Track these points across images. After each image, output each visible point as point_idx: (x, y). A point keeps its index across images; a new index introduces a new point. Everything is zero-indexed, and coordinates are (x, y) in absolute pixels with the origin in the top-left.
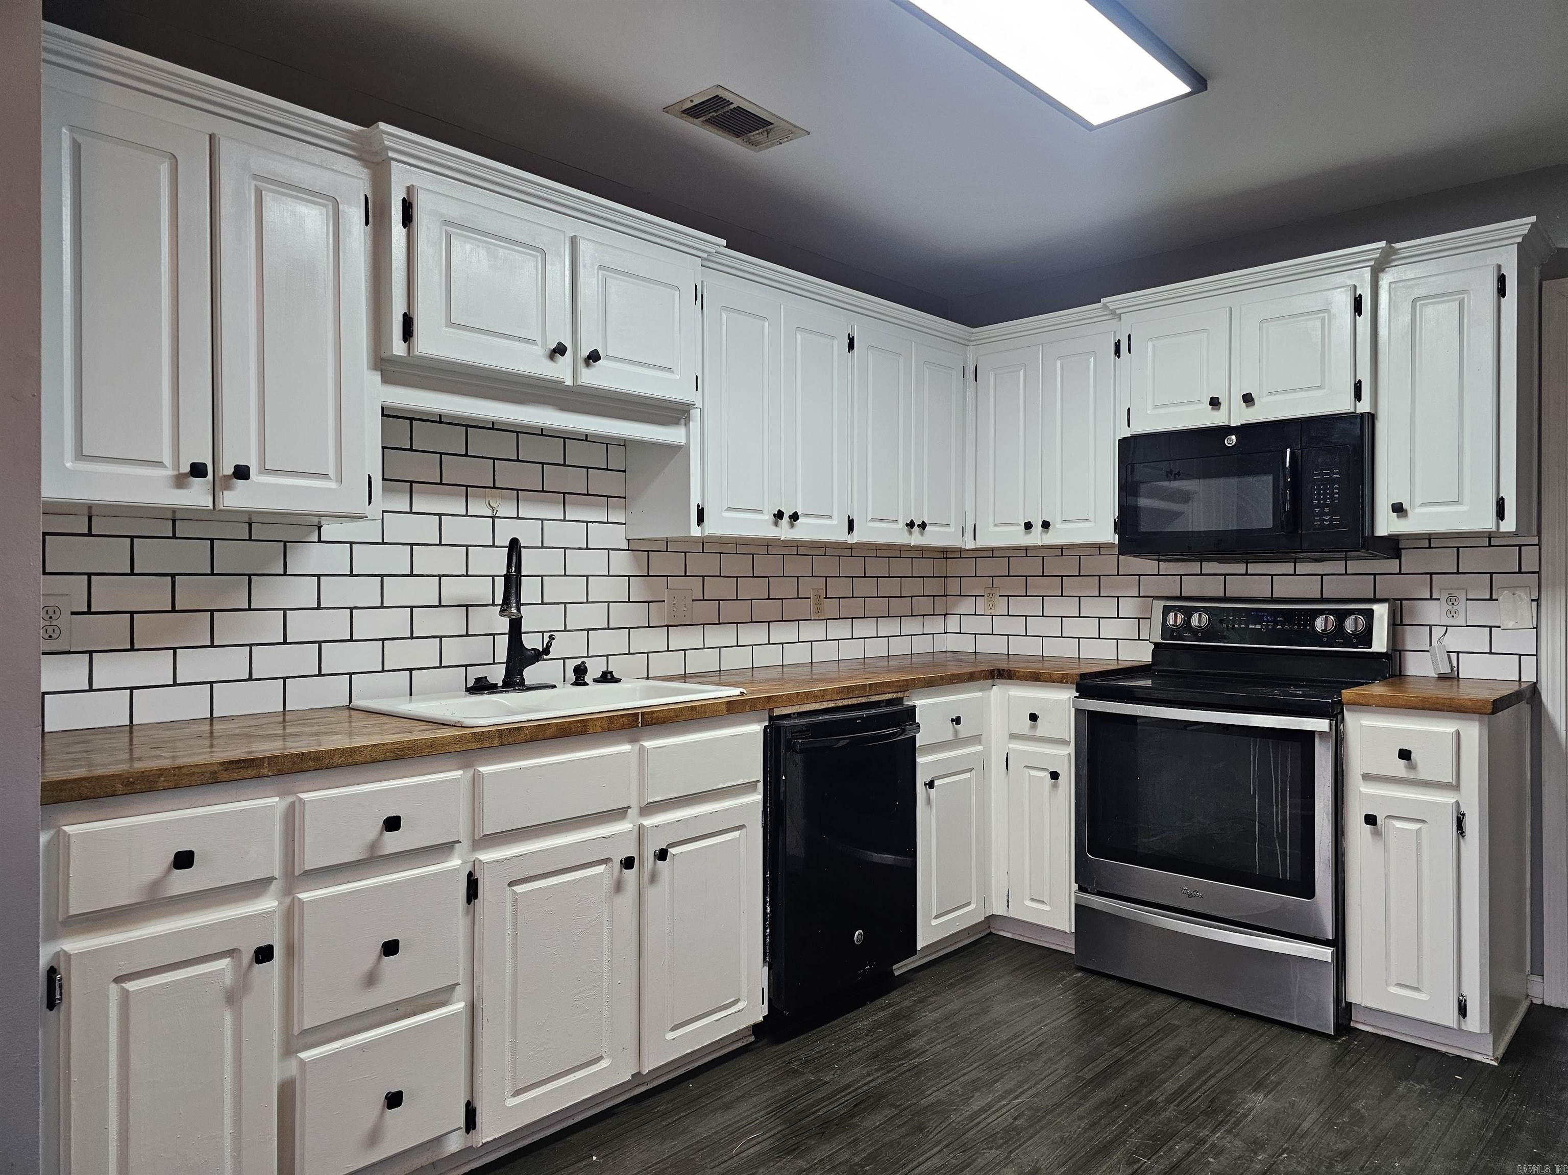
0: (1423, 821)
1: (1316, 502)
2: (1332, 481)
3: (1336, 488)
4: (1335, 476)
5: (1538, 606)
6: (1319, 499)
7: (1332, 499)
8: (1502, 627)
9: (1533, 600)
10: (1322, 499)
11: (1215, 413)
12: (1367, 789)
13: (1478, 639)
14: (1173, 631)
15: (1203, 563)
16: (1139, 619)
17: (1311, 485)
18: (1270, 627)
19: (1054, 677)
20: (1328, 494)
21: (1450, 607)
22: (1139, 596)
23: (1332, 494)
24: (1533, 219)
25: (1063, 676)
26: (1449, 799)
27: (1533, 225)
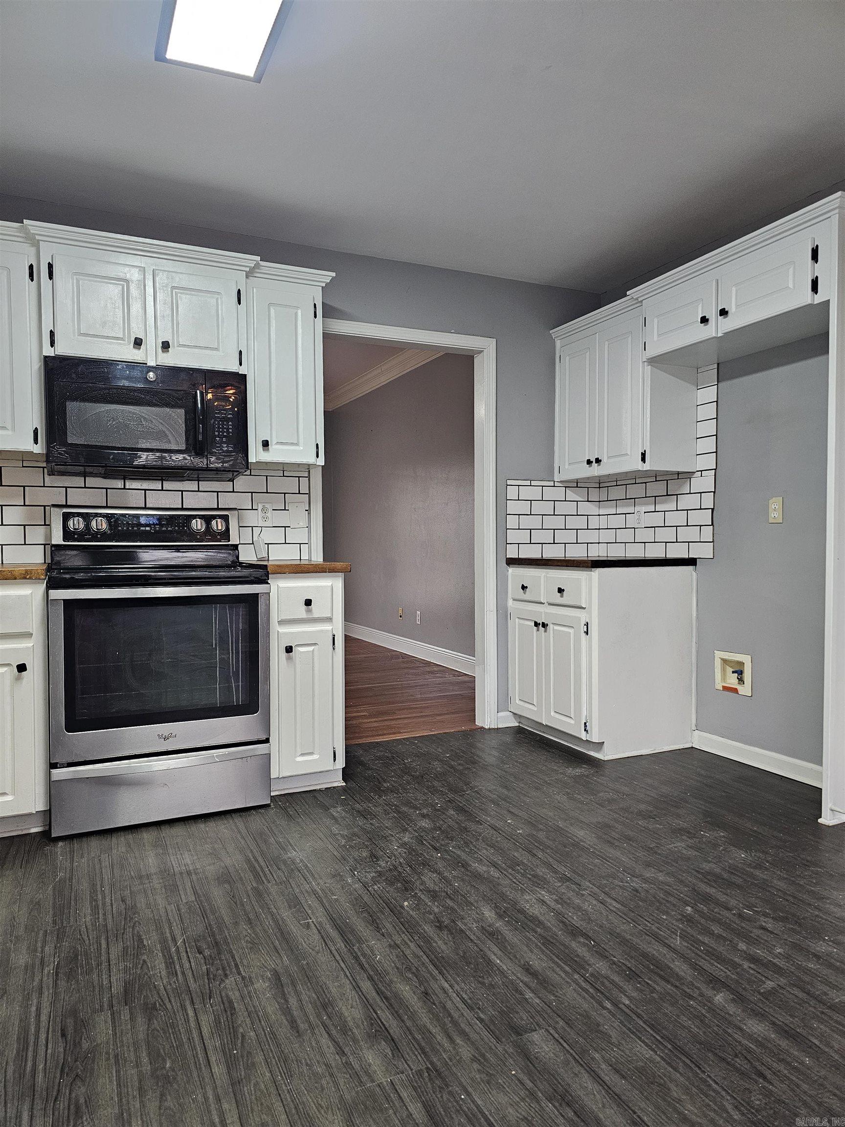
0: (315, 644)
1: (217, 433)
2: (228, 420)
3: (230, 425)
4: (229, 416)
5: (309, 514)
6: (219, 432)
7: (228, 432)
8: (291, 527)
9: (306, 510)
10: (221, 432)
11: (136, 351)
12: (283, 630)
13: (277, 536)
14: (74, 533)
15: (87, 478)
16: (24, 526)
17: (213, 420)
18: (157, 529)
19: (16, 574)
20: (225, 428)
21: (264, 515)
22: (25, 505)
23: (228, 429)
24: (334, 274)
25: (26, 572)
26: (327, 627)
27: (333, 278)
